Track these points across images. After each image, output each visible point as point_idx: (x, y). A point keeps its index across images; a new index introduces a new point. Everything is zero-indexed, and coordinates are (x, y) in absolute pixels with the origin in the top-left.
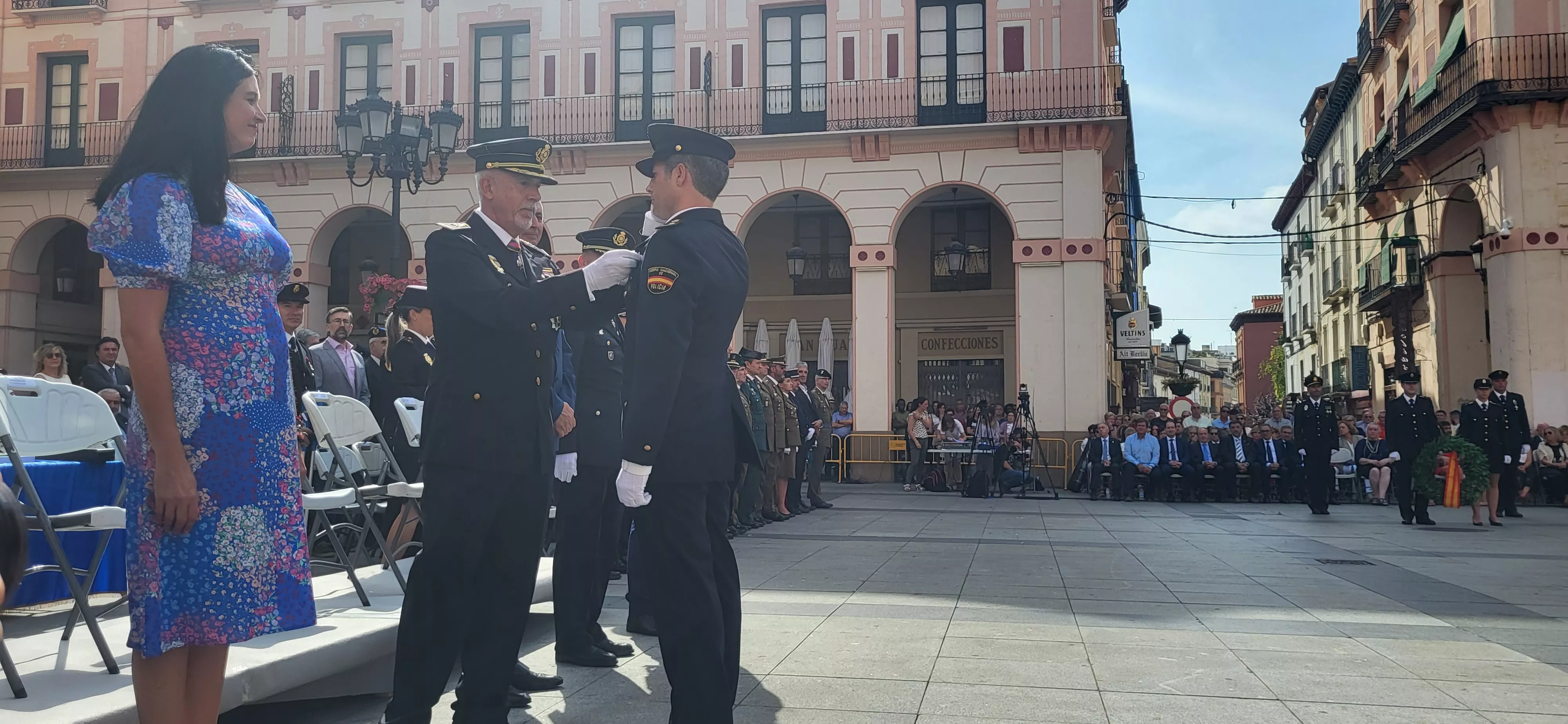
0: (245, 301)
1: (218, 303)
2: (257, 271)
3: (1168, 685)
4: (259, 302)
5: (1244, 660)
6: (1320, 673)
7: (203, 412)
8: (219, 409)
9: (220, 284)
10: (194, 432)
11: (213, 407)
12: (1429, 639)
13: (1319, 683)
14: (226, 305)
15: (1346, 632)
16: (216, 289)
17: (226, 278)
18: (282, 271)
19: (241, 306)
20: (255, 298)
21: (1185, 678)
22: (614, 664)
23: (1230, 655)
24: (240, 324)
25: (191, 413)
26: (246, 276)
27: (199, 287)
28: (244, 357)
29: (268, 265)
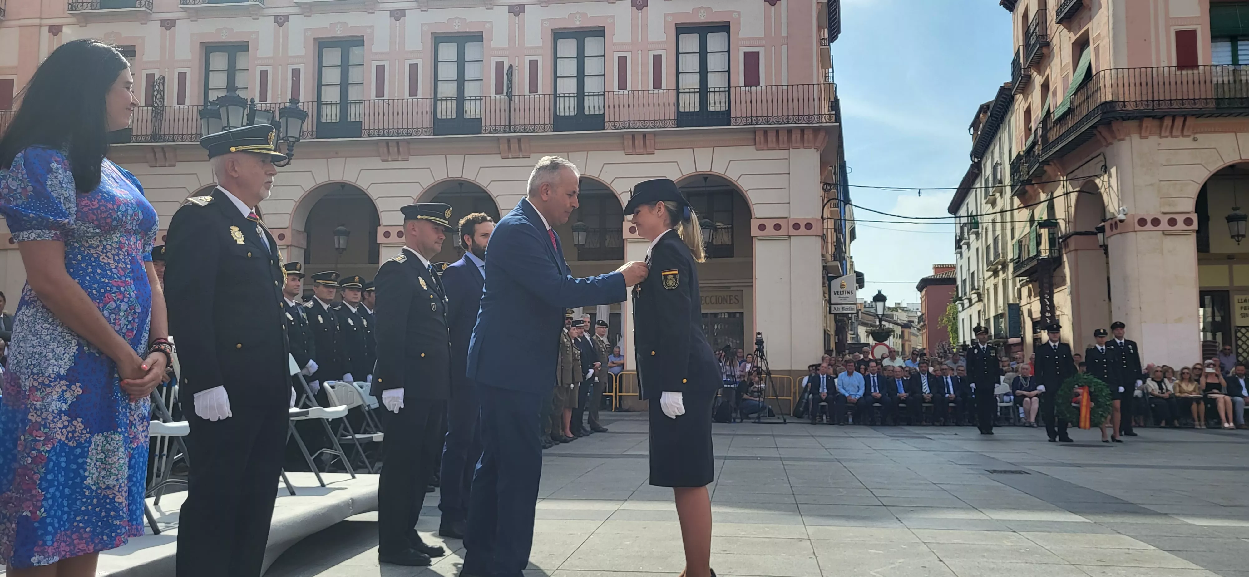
0: (116, 258)
1: (93, 259)
2: (127, 231)
3: (878, 573)
4: (128, 260)
5: (934, 551)
6: (994, 561)
7: (77, 352)
8: (89, 350)
9: (94, 242)
10: (68, 370)
11: (85, 348)
12: (1074, 532)
13: (993, 569)
14: (100, 261)
15: (1012, 528)
16: (91, 246)
17: (100, 237)
18: (149, 233)
19: (112, 262)
20: (125, 256)
21: (890, 567)
22: (428, 563)
23: (924, 548)
24: (111, 278)
25: (65, 353)
26: (118, 236)
27: (76, 244)
28: (114, 305)
29: (137, 227)
